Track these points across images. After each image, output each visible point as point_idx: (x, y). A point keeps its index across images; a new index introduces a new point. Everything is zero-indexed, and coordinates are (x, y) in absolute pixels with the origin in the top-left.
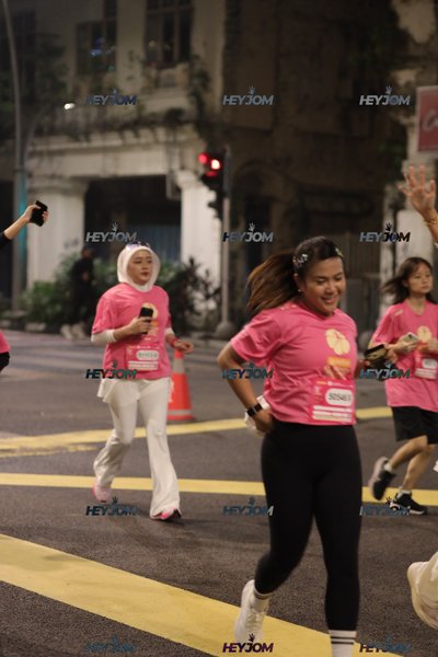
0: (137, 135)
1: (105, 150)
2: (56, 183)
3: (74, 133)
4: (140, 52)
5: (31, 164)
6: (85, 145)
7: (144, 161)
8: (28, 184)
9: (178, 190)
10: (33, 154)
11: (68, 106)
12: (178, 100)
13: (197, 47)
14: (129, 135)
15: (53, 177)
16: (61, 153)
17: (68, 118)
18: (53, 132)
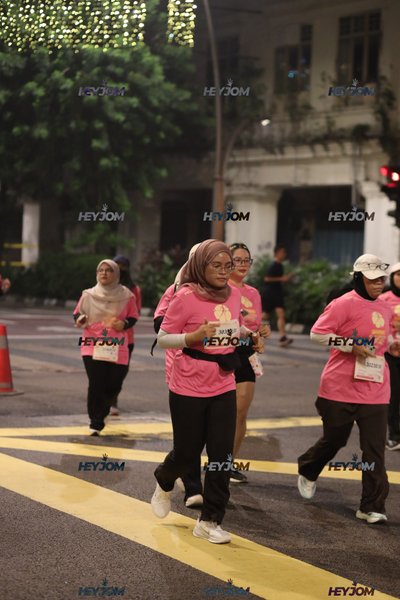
0: (326, 149)
1: (297, 162)
2: (252, 191)
3: (269, 146)
4: (332, 74)
5: (230, 174)
6: (279, 157)
7: (332, 172)
8: (226, 192)
9: (362, 200)
10: (231, 165)
11: (265, 123)
12: (365, 117)
13: (385, 70)
14: (319, 148)
15: (250, 185)
16: (258, 164)
17: (265, 133)
18: (251, 145)
